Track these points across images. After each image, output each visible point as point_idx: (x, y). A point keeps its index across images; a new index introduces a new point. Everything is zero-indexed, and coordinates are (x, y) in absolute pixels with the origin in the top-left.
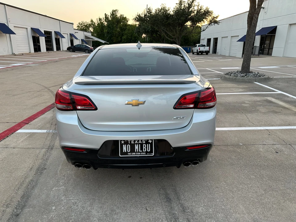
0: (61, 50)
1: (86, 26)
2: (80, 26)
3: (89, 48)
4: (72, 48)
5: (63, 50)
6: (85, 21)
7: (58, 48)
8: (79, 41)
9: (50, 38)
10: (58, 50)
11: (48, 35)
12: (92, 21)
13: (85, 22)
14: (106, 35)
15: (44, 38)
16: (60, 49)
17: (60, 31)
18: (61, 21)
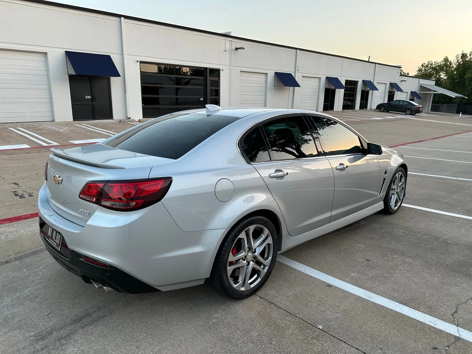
0: (369, 108)
1: (434, 69)
2: (423, 69)
3: (413, 107)
4: (384, 107)
5: (371, 109)
6: (433, 61)
7: (364, 106)
8: (406, 94)
9: (354, 91)
10: (363, 109)
11: (351, 86)
12: (446, 60)
13: (434, 63)
14: (467, 84)
15: (343, 90)
16: (366, 107)
17: (374, 80)
18: (378, 64)
